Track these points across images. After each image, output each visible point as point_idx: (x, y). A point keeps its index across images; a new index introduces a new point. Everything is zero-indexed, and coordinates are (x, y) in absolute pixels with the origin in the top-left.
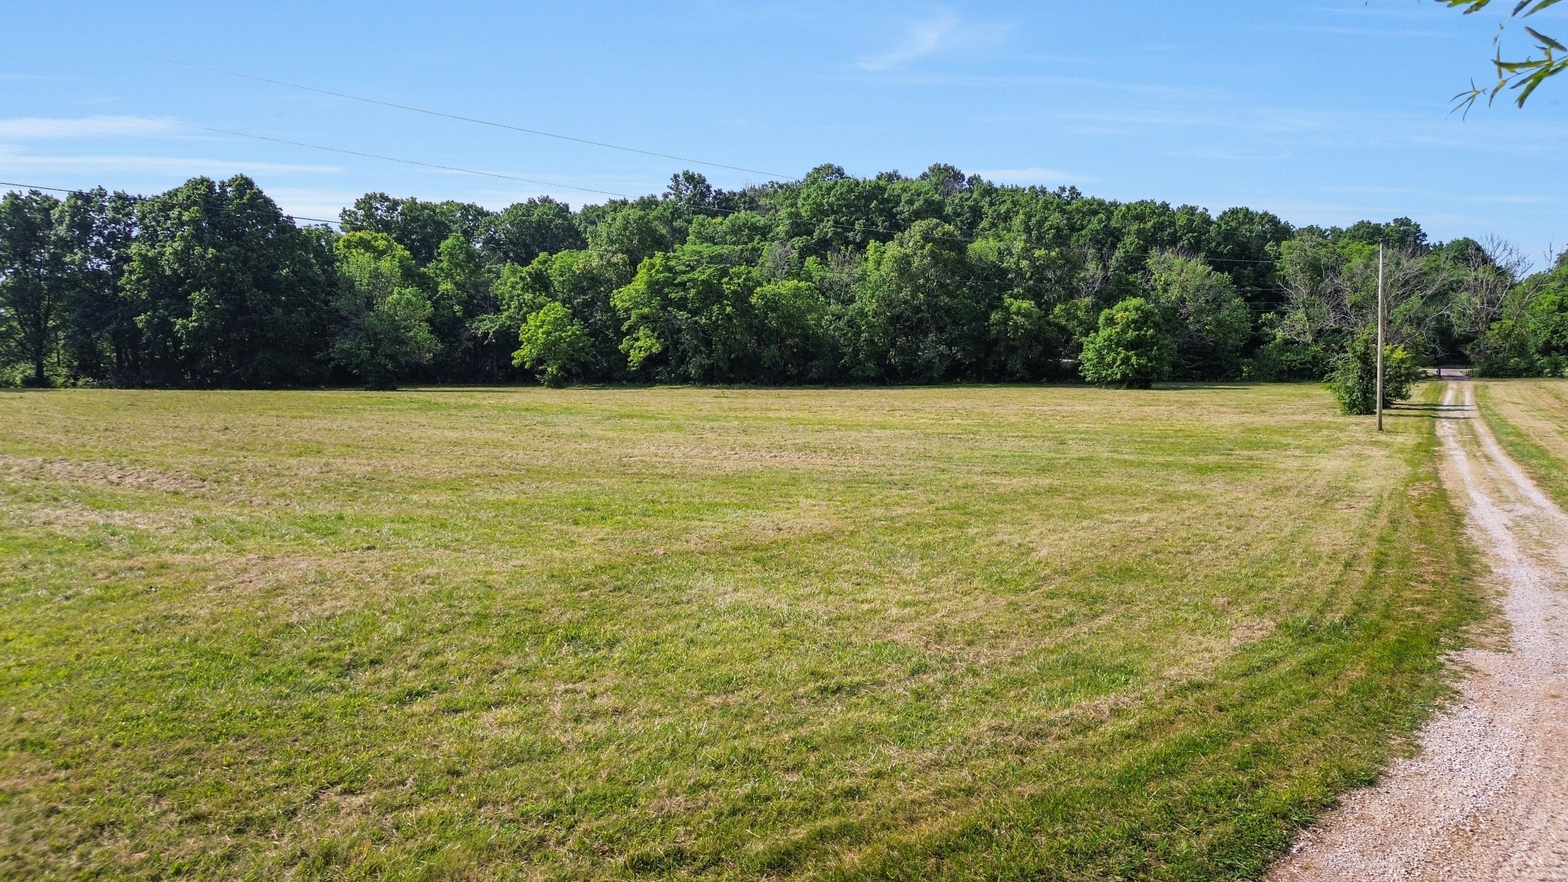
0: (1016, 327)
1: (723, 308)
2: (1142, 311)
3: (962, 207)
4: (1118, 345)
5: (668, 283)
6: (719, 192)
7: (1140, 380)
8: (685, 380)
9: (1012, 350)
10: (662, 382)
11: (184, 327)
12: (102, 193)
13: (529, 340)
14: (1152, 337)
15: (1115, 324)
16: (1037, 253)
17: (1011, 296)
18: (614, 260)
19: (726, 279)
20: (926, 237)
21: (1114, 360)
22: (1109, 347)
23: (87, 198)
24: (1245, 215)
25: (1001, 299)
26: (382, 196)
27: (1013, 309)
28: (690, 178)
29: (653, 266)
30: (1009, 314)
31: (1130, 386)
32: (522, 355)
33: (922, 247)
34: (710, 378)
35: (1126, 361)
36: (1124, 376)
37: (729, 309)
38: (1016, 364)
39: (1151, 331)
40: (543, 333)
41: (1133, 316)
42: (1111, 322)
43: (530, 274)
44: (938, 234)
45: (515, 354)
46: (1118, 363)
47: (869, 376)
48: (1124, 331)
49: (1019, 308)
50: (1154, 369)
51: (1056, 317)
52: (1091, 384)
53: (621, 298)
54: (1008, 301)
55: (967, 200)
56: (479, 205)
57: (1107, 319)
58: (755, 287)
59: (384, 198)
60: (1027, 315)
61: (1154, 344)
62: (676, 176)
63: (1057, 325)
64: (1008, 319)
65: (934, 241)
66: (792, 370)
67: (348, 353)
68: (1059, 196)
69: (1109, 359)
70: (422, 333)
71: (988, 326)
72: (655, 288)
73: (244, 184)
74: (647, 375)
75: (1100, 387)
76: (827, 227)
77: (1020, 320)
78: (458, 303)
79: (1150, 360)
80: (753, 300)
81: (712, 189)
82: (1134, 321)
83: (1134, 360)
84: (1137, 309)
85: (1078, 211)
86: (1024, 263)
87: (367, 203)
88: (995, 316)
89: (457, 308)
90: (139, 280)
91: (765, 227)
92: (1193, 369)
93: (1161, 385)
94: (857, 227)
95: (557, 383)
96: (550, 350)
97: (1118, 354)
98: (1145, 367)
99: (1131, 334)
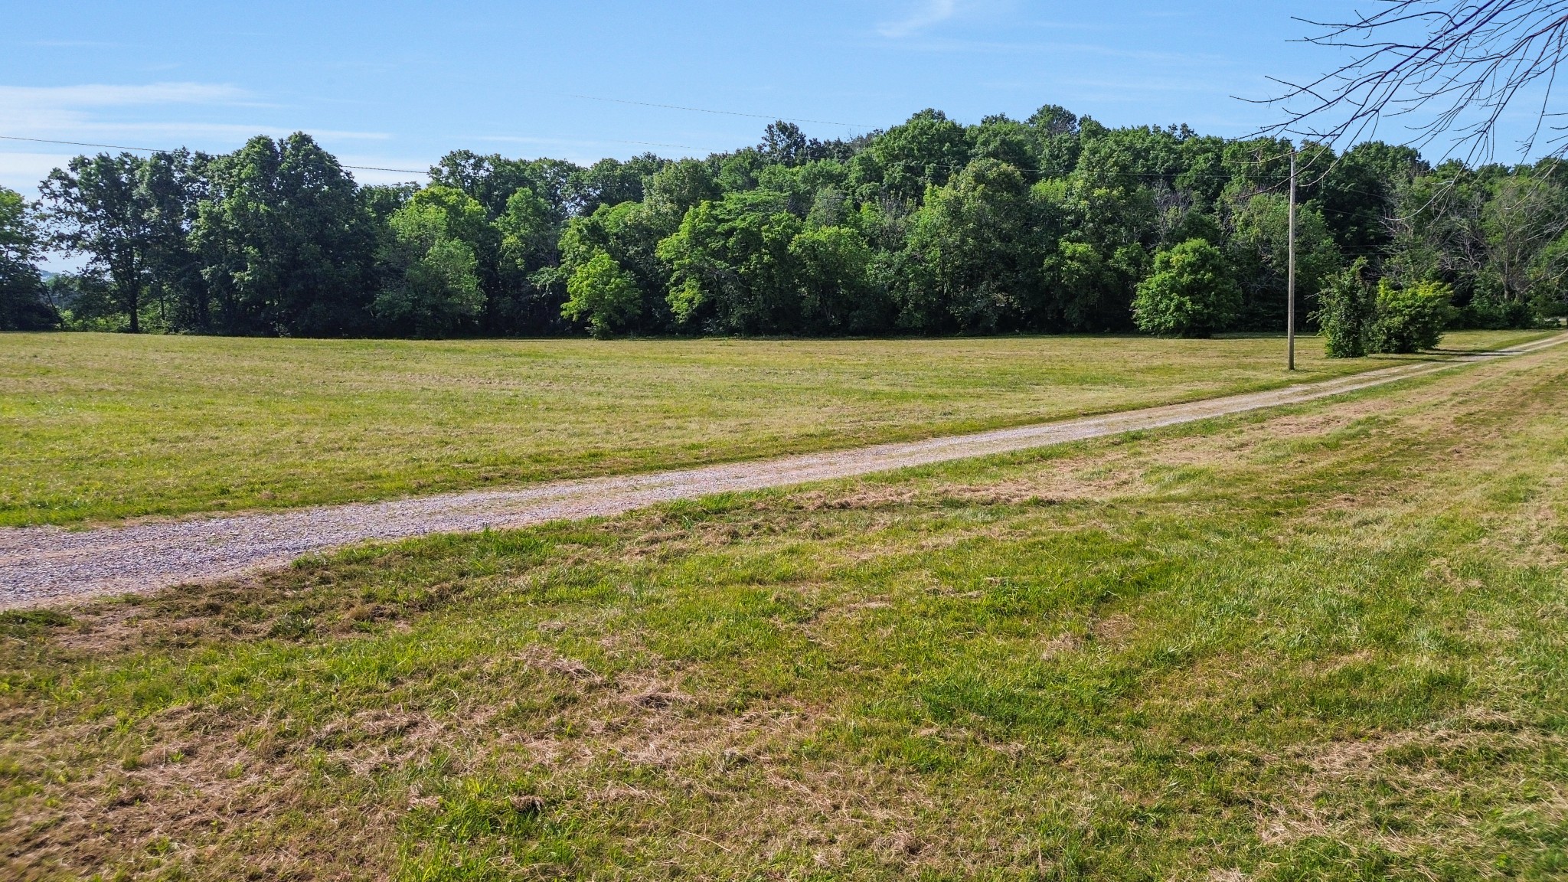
0: (1070, 271)
1: (760, 258)
2: (1200, 254)
3: (1060, 149)
4: (1172, 290)
5: (710, 233)
6: (815, 142)
7: (1197, 328)
8: (731, 332)
9: (1070, 298)
10: (709, 334)
11: (242, 279)
12: (184, 154)
13: (575, 292)
14: (1210, 281)
15: (1171, 267)
16: (1097, 192)
17: (1068, 239)
18: (663, 210)
19: (766, 227)
20: (980, 178)
21: (1168, 309)
22: (1163, 292)
23: (170, 159)
24: (1378, 150)
25: (1056, 243)
26: (466, 153)
27: (1068, 253)
28: (783, 128)
29: (697, 215)
30: (1063, 258)
31: (1186, 336)
32: (571, 308)
33: (974, 189)
34: (753, 329)
35: (1179, 307)
36: (1178, 323)
37: (766, 258)
38: (1073, 313)
39: (1209, 275)
40: (588, 286)
41: (1190, 258)
42: (1166, 265)
43: (586, 226)
44: (992, 174)
45: (563, 306)
46: (1172, 308)
47: (915, 327)
48: (1180, 274)
49: (1075, 251)
50: (1210, 317)
51: (1117, 262)
52: (1146, 334)
53: (665, 249)
54: (1063, 244)
55: (1065, 141)
56: (570, 161)
57: (1162, 262)
58: (793, 235)
59: (468, 155)
60: (1084, 260)
61: (1213, 289)
62: (770, 127)
63: (1116, 270)
64: (1060, 264)
65: (989, 183)
66: (834, 320)
67: (391, 305)
68: (1169, 136)
69: (1162, 306)
70: (470, 284)
71: (1042, 272)
72: (698, 238)
73: (302, 141)
74: (695, 327)
75: (1155, 336)
76: (896, 171)
77: (1075, 265)
78: (522, 257)
79: (1206, 306)
80: (791, 248)
81: (807, 139)
82: (1190, 264)
83: (1189, 305)
84: (1195, 251)
85: (1188, 150)
86: (1084, 203)
87: (452, 161)
88: (1048, 262)
89: (519, 261)
90: (204, 236)
91: (840, 174)
92: (1273, 317)
93: (1219, 335)
94: (927, 171)
95: (604, 335)
96: (596, 301)
97: (1171, 300)
98: (1201, 313)
99: (1186, 279)
